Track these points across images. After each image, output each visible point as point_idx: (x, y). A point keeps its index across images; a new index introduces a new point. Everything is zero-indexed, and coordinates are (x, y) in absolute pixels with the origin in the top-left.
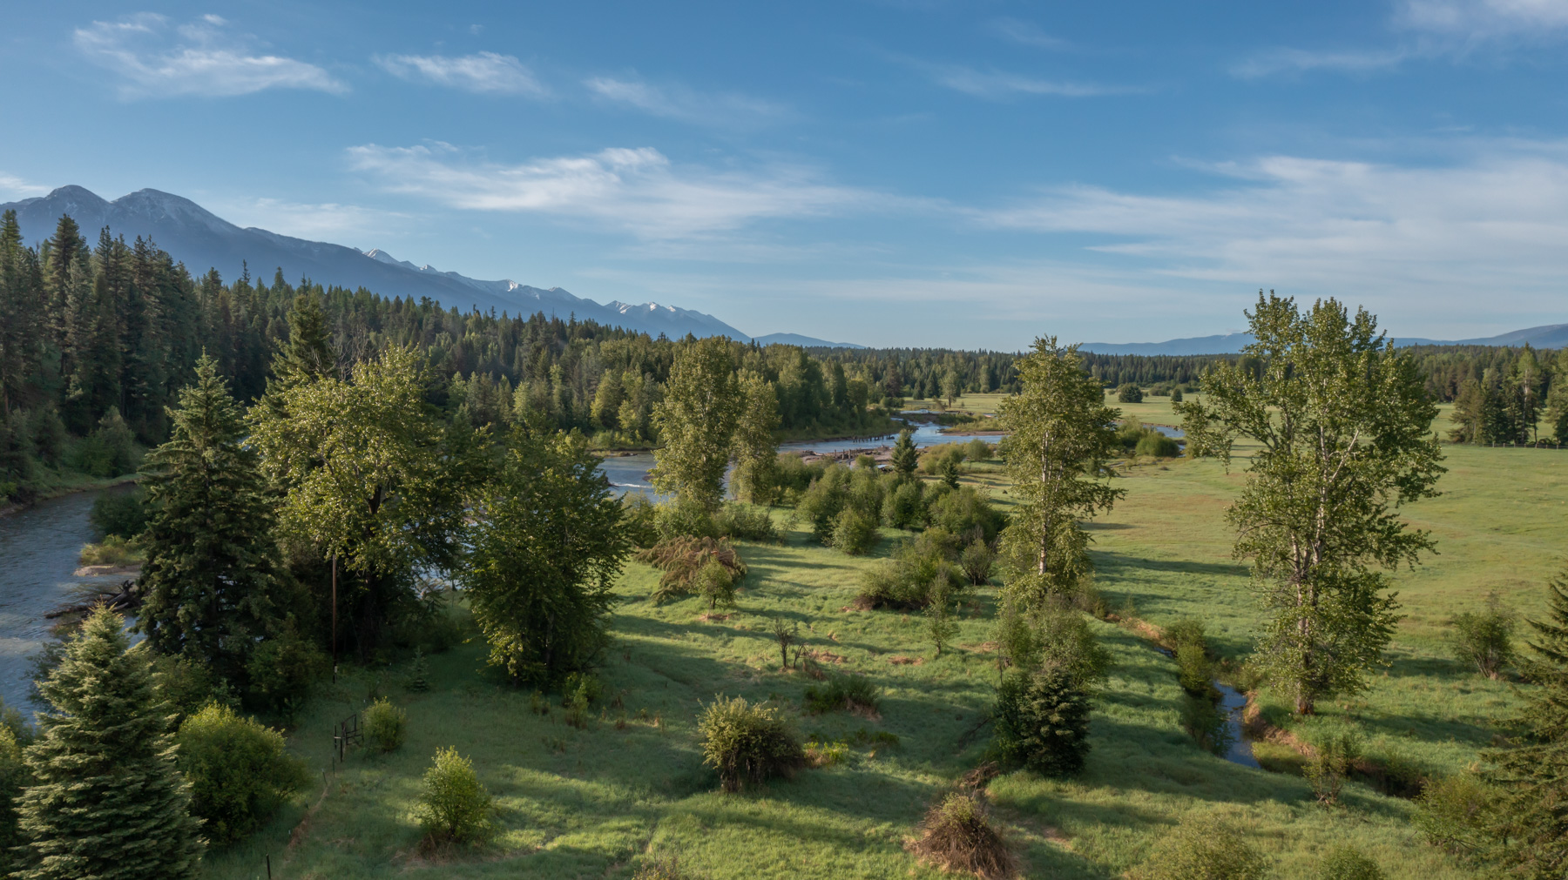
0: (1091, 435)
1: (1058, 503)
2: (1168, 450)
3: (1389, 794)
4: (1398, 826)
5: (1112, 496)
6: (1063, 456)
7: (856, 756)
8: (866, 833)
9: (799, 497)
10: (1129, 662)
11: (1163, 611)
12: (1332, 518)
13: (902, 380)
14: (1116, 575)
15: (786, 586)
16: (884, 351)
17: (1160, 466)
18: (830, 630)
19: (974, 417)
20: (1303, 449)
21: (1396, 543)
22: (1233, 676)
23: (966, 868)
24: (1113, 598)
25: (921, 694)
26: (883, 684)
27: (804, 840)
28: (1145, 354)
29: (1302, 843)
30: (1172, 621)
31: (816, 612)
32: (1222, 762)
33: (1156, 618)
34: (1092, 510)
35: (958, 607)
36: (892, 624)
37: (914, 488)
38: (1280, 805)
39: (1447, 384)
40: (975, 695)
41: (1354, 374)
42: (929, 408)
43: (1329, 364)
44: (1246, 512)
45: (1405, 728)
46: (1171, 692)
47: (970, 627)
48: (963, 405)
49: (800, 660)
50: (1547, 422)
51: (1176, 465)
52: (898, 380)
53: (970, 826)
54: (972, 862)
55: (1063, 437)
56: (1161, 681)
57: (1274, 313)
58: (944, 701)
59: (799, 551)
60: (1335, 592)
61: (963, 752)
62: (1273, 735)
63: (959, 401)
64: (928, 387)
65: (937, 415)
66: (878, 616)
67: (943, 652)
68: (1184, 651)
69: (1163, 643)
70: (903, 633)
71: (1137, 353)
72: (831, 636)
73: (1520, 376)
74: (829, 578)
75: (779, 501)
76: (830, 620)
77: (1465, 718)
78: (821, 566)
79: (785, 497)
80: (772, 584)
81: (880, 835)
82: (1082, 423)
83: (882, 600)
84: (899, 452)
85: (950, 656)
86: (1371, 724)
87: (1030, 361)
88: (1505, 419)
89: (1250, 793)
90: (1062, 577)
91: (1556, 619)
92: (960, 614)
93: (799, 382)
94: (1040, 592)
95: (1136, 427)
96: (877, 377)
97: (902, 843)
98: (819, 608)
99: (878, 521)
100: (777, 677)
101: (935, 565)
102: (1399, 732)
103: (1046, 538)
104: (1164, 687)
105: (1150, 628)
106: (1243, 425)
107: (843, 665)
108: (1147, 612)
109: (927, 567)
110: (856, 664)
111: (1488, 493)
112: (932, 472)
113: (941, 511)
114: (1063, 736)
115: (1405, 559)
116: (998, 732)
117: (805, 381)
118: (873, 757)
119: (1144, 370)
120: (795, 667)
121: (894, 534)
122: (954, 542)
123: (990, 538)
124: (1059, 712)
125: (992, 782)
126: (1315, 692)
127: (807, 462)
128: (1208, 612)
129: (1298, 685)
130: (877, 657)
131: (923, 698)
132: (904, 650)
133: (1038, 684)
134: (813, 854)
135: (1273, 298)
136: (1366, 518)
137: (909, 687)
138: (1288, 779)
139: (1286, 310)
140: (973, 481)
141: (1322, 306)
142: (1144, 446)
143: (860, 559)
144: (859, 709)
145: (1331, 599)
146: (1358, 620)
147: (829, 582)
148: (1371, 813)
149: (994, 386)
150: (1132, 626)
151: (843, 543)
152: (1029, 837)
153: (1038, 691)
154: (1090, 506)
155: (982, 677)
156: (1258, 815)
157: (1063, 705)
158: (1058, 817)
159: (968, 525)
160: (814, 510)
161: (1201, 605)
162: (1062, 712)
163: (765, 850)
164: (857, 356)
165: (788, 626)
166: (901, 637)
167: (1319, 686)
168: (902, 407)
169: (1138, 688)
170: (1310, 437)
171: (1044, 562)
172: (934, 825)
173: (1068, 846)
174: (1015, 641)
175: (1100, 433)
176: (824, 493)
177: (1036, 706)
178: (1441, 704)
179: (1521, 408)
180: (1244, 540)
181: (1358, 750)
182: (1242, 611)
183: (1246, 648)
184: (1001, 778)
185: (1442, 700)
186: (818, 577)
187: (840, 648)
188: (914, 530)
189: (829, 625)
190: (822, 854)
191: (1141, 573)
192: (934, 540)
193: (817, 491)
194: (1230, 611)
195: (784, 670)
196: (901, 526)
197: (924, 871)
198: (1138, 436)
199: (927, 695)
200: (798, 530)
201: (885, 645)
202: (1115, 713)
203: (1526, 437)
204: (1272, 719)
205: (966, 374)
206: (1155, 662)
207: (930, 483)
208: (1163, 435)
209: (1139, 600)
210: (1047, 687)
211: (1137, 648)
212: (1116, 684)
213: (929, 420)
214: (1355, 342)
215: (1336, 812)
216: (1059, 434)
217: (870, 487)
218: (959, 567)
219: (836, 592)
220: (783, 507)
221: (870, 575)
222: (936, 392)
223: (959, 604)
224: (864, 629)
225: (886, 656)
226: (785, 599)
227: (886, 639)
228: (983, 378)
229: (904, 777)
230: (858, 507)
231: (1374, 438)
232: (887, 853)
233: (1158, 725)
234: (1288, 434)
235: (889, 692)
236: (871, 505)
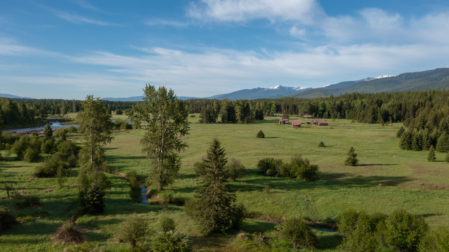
0: (104, 122)
1: (95, 142)
2: (129, 127)
3: (179, 206)
4: (180, 212)
5: (111, 139)
6: (96, 129)
7: (34, 219)
8: (38, 239)
9: (11, 146)
10: (117, 183)
11: (126, 169)
12: (165, 141)
13: (47, 109)
14: (114, 161)
15: (8, 174)
16: (40, 100)
17: (127, 132)
18: (24, 185)
19: (71, 120)
20: (158, 124)
21: (180, 146)
22: (144, 184)
23: (70, 242)
24: (113, 167)
25: (55, 199)
26: (43, 198)
27: (18, 244)
28: (123, 101)
29: (158, 220)
30: (128, 172)
31: (19, 180)
32: (140, 204)
33: (124, 171)
34: (105, 143)
35: (67, 174)
36: (45, 181)
37: (51, 141)
38: (154, 212)
39: (199, 108)
40: (72, 197)
41: (169, 105)
42: (56, 117)
43: (163, 102)
44: (145, 140)
45: (184, 191)
46: (128, 189)
47: (71, 179)
48: (68, 116)
49: (14, 194)
50: (220, 117)
51: (131, 131)
52: (45, 109)
53: (70, 231)
54: (71, 240)
55: (96, 123)
56: (125, 187)
57: (150, 90)
58: (63, 200)
59: (12, 163)
60: (167, 159)
61: (69, 213)
62: (153, 197)
63: (66, 115)
64: (56, 111)
65: (59, 119)
66: (40, 179)
67: (62, 187)
68: (131, 179)
69: (126, 178)
70: (49, 183)
71: (121, 101)
72: (24, 187)
73: (214, 106)
74: (23, 170)
75: (4, 148)
76: (24, 182)
77: (197, 186)
78: (20, 167)
79: (6, 146)
80: (2, 173)
81: (43, 238)
82: (101, 119)
83: (41, 174)
84: (46, 131)
85: (64, 188)
86: (176, 191)
87: (86, 102)
88: (211, 117)
89: (146, 210)
90: (98, 163)
91: (208, 158)
92: (67, 176)
93: (9, 110)
94: (91, 167)
95: (120, 121)
96: (38, 108)
97: (50, 239)
98: (20, 179)
99: (40, 152)
100: (6, 201)
101: (59, 162)
102: (182, 192)
103: (92, 152)
104: (126, 188)
105: (123, 174)
106: (143, 118)
107: (29, 194)
108: (122, 170)
109: (56, 163)
110: (33, 194)
111: (206, 135)
112: (58, 136)
113: (61, 147)
114: (97, 203)
115: (182, 150)
116: (79, 205)
117: (12, 109)
118: (40, 218)
119: (123, 105)
120: (12, 197)
121: (46, 155)
122: (65, 156)
123: (76, 153)
124: (96, 197)
125: (77, 219)
126: (163, 184)
127: (14, 135)
128: (138, 169)
129: (159, 183)
130: (40, 191)
131: (56, 200)
132: (49, 188)
133: (90, 190)
134: (21, 247)
135: (149, 85)
136: (173, 140)
137: (51, 198)
138: (156, 206)
139: (153, 89)
140: (71, 138)
141: (161, 88)
142: (123, 126)
143: (34, 163)
144: (35, 206)
145: (166, 161)
146: (172, 165)
147: (23, 171)
148: (175, 210)
149: (78, 110)
150: (118, 174)
151: (28, 159)
152: (88, 231)
153: (90, 192)
154: (105, 142)
155: (74, 192)
156: (148, 215)
157: (97, 195)
158: (96, 225)
159: (69, 150)
160: (17, 150)
161: (136, 167)
162: (97, 197)
163: (4, 249)
164: (31, 101)
165: (9, 185)
166: (48, 184)
167: (164, 183)
168: (47, 117)
169: (119, 189)
170: (159, 121)
171: (92, 159)
172: (60, 232)
173: (99, 232)
174: (84, 181)
175: (106, 122)
176: (20, 144)
177: (89, 196)
178: (192, 184)
179: (214, 114)
180: (145, 148)
181: (172, 197)
182: (147, 167)
183: (147, 177)
184: (80, 218)
185: (192, 183)
186: (20, 170)
187: (28, 190)
188: (52, 154)
189: (24, 183)
190: (24, 247)
191: (121, 160)
192: (59, 155)
193: (17, 144)
194: (144, 168)
195: (8, 198)
196: (47, 153)
197: (57, 245)
198: (121, 123)
199: (57, 199)
200: (11, 156)
201: (43, 187)
202: (113, 196)
203: (215, 121)
204: (153, 193)
205: (69, 107)
206: (124, 183)
207: (57, 139)
208: (128, 123)
209: (119, 167)
210: (92, 191)
211: (119, 179)
212: (113, 189)
213: (56, 121)
214: (169, 97)
215: (167, 211)
216: (95, 122)
217: (36, 142)
218: (67, 163)
219: (26, 174)
220: (5, 150)
221: (37, 167)
222: (59, 112)
223: (67, 173)
224: (36, 183)
225: (43, 190)
226: (7, 177)
227: (43, 185)
228: (74, 108)
229: (50, 222)
230: (32, 147)
231: (174, 121)
232: (45, 243)
233: (124, 198)
234: (154, 120)
235: (45, 200)
236: (37, 147)
